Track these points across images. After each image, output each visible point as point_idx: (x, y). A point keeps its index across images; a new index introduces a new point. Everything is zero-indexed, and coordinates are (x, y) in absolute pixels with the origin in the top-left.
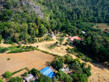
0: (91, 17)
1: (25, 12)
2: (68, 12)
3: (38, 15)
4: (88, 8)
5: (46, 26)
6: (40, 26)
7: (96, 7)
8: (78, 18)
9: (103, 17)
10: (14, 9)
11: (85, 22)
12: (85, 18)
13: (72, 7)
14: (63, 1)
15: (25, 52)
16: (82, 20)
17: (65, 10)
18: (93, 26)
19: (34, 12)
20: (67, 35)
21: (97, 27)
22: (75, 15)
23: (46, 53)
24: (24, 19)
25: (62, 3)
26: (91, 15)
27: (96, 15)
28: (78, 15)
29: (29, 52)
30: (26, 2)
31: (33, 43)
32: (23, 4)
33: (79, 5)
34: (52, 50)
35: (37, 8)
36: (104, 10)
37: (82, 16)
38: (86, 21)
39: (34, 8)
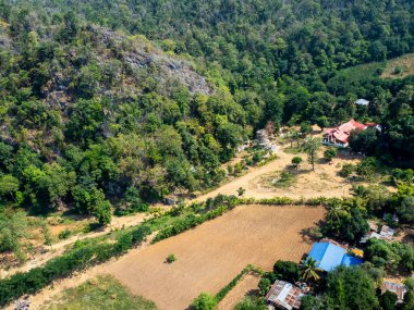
0: (359, 45)
1: (146, 91)
2: (273, 51)
3: (190, 89)
4: (336, 20)
5: (231, 116)
7: (365, 8)
8: (318, 63)
9: (402, 33)
10: (107, 92)
11: (345, 67)
12: (343, 55)
13: (278, 30)
14: (239, 22)
16: (335, 65)
17: (262, 48)
18: (379, 72)
19: (176, 83)
20: (316, 128)
21: (397, 72)
22: (302, 55)
24: (150, 115)
25: (238, 29)
26: (356, 39)
27: (374, 34)
28: (315, 54)
29: (219, 219)
30: (140, 58)
32: (133, 66)
33: (299, 18)
34: (292, 188)
35: (178, 67)
36: (396, 8)
37: (327, 50)
38: (350, 64)
39: (170, 72)
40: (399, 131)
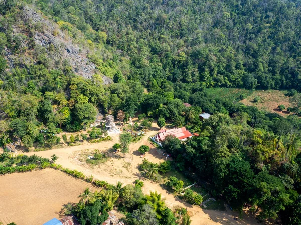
0: (237, 74)
1: (39, 63)
2: (173, 61)
3: (76, 70)
4: (230, 51)
5: (93, 100)
6: (76, 102)
7: (256, 47)
8: (202, 79)
9: (274, 73)
10: (10, 57)
11: (221, 87)
12: (221, 78)
13: (187, 48)
14: (163, 34)
15: (16, 174)
16: (213, 83)
17: (167, 57)
18: (241, 98)
19: (65, 64)
20: (155, 125)
21: (255, 102)
22: (192, 69)
23: (76, 176)
24: (32, 83)
25: (159, 39)
26: (237, 68)
27: (253, 69)
28: (201, 70)
30: (45, 38)
31: (48, 147)
32: (37, 42)
33: (206, 42)
35: (74, 53)
36: (278, 54)
37: (211, 71)
38: (225, 86)
39: (66, 53)
40: (194, 147)
